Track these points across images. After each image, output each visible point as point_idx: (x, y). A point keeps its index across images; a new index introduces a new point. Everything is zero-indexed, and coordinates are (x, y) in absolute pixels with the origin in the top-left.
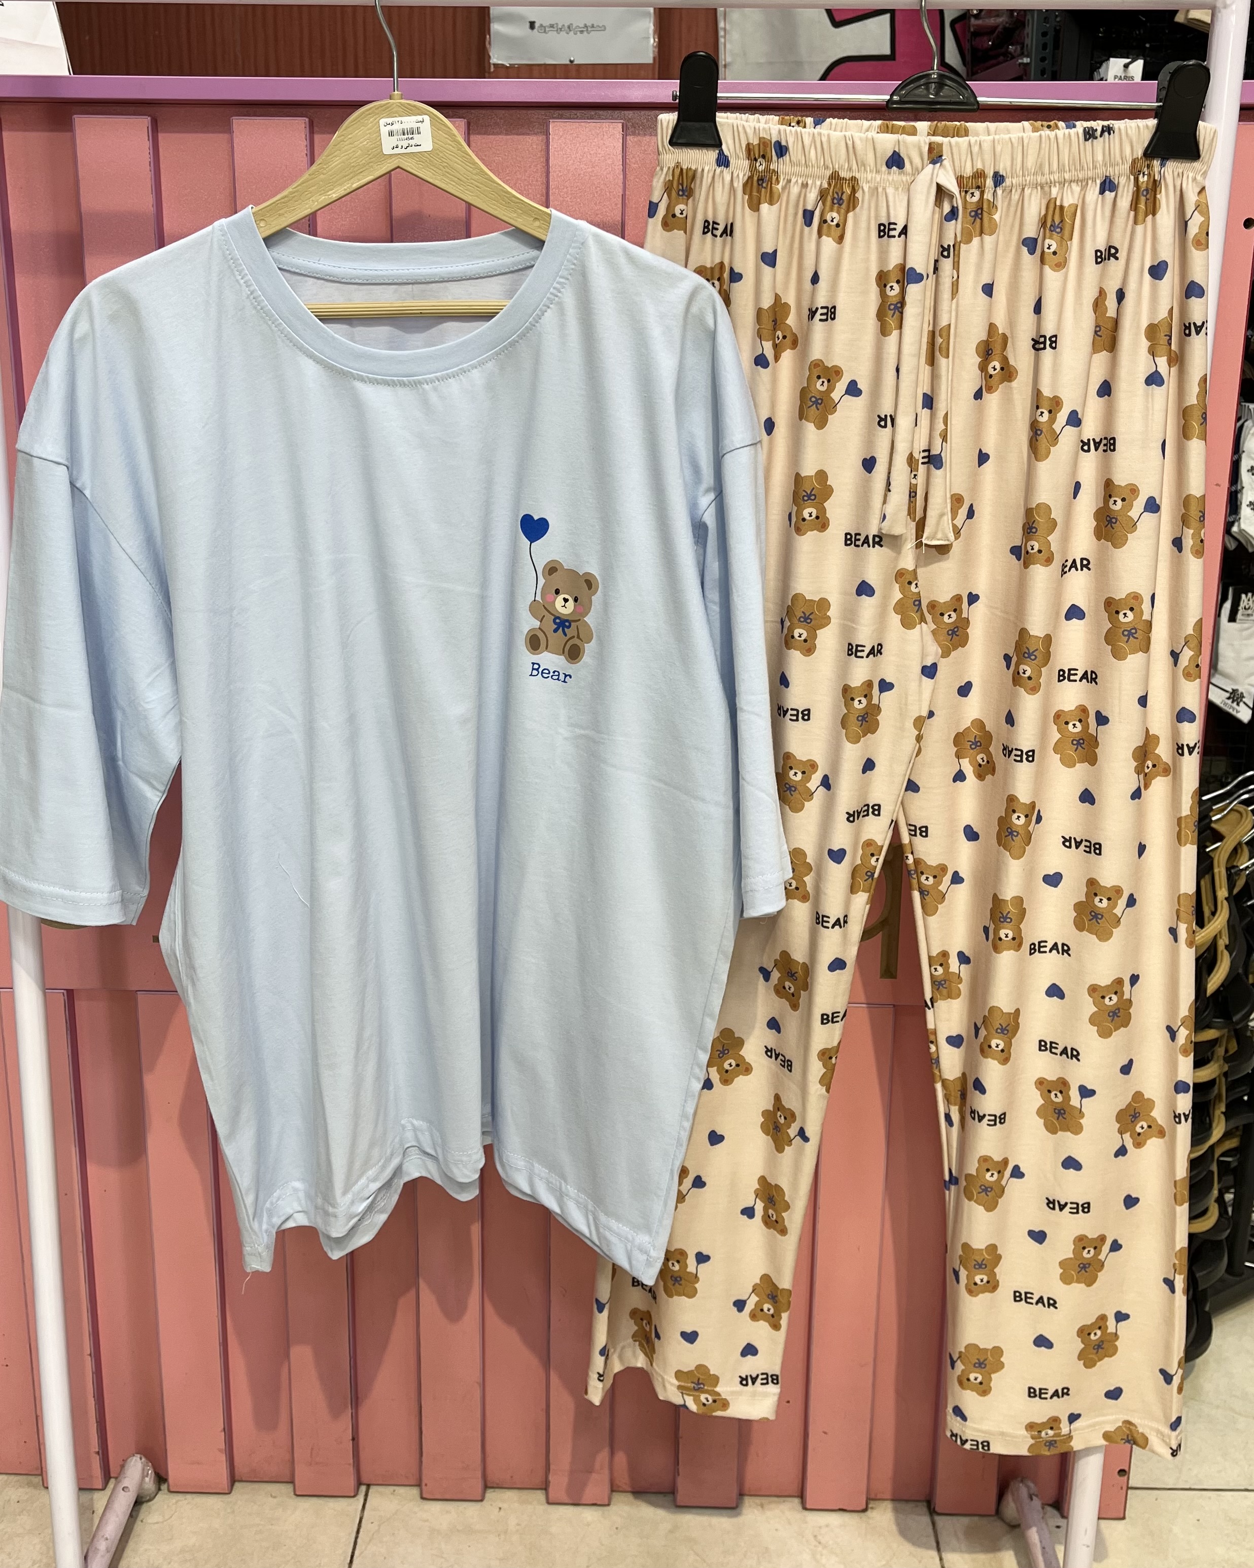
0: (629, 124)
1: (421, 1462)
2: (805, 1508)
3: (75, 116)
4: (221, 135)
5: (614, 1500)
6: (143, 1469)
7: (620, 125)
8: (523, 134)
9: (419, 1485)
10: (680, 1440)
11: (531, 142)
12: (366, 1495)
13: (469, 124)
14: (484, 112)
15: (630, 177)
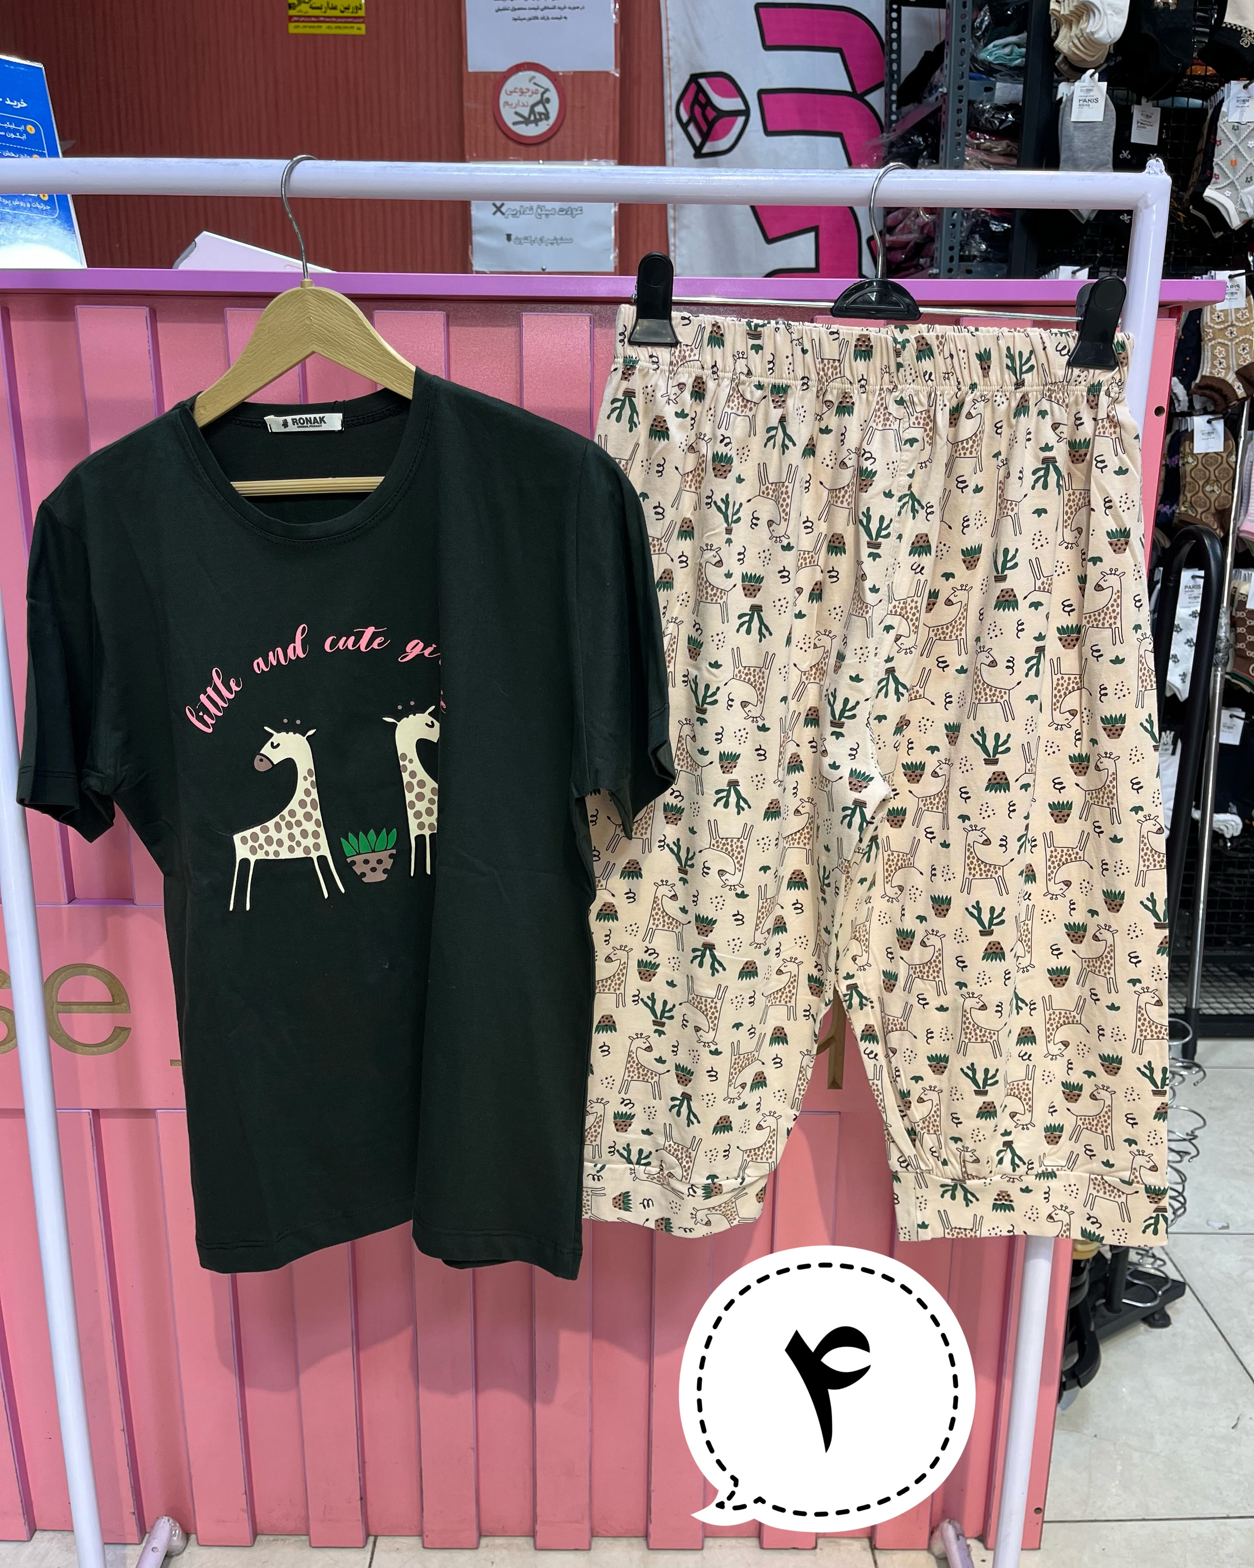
0: (597, 318)
1: (422, 1517)
2: (762, 1548)
3: (77, 306)
4: (217, 325)
5: (593, 1544)
6: (171, 1531)
7: (588, 319)
8: (497, 326)
9: (421, 1535)
10: (653, 1494)
11: (507, 333)
12: (375, 1543)
13: (448, 317)
14: (462, 305)
15: (597, 367)
